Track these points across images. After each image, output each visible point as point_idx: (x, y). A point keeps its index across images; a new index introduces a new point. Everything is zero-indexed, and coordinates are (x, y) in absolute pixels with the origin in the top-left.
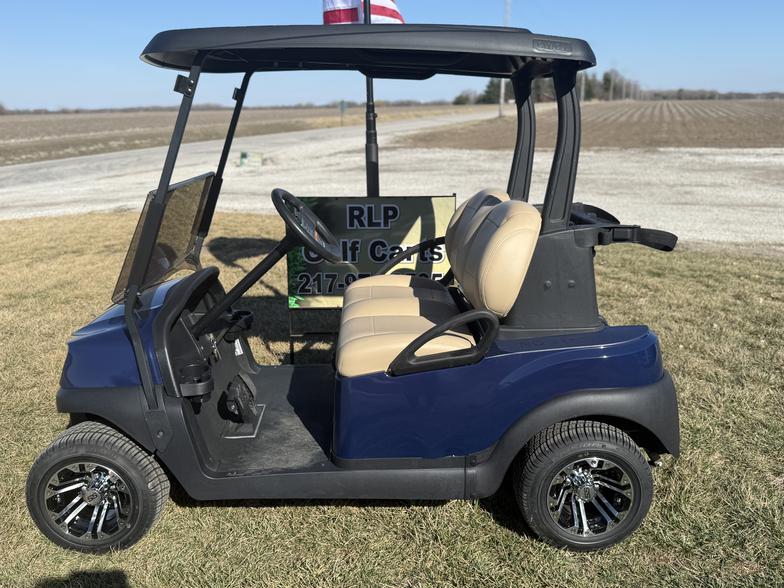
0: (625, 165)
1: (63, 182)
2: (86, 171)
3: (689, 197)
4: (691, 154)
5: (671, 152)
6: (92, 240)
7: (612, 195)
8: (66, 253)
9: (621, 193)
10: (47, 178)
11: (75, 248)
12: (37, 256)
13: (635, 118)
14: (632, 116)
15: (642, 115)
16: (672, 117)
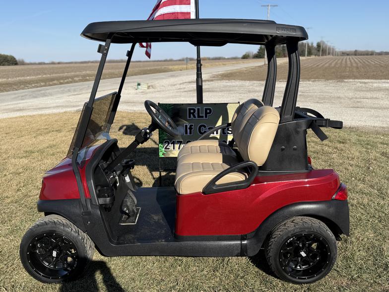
0: (327, 88)
1: (52, 97)
2: (63, 92)
3: (359, 104)
4: (361, 83)
5: (351, 82)
6: (66, 125)
7: (321, 103)
8: (53, 131)
9: (325, 102)
10: (44, 95)
11: (57, 129)
12: (39, 132)
13: (333, 65)
14: (331, 64)
15: (336, 64)
16: (352, 64)
